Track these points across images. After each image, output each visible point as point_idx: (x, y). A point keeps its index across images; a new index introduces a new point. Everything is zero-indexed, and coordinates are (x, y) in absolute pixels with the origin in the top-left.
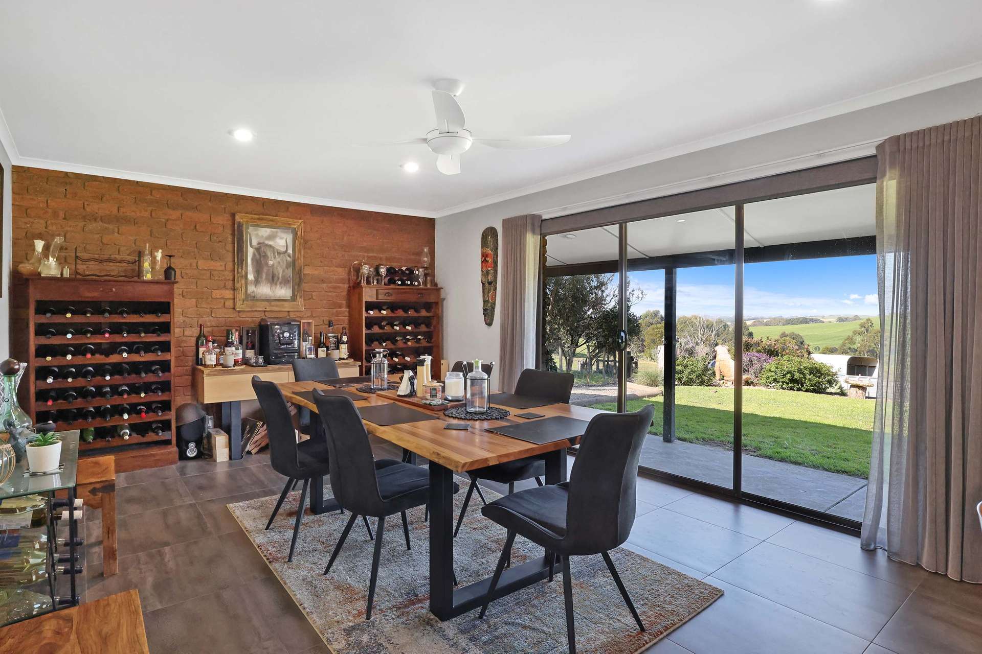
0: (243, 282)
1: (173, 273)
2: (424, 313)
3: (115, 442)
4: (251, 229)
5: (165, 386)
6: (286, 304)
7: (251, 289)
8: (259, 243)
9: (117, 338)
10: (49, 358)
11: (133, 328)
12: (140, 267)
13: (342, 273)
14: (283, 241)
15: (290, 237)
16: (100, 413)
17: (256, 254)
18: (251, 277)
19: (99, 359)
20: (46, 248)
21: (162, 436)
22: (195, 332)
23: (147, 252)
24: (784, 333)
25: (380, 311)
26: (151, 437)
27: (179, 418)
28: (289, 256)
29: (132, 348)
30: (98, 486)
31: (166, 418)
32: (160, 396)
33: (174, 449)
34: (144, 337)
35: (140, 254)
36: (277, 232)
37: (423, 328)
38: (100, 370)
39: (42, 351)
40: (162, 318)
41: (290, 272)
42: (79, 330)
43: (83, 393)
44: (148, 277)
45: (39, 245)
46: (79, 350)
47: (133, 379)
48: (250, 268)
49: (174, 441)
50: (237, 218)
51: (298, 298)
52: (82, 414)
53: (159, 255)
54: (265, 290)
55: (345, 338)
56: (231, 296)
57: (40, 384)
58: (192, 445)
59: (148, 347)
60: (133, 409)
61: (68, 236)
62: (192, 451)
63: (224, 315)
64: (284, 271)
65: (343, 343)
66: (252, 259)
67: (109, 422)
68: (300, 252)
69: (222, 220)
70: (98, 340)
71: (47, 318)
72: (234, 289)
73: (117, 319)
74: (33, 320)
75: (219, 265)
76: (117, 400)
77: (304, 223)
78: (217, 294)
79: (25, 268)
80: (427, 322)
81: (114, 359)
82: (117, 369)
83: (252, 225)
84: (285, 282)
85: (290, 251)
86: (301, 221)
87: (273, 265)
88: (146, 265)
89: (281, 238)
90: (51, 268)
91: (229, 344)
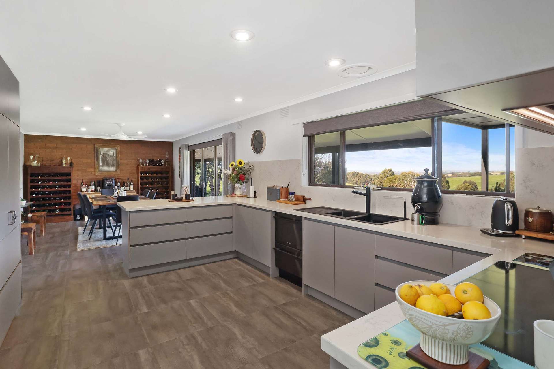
0: (98, 166)
1: (72, 164)
2: (164, 175)
3: (54, 214)
4: (101, 149)
5: (70, 198)
6: (113, 172)
7: (101, 168)
8: (103, 153)
9: (55, 184)
10: (34, 189)
11: (59, 181)
12: (62, 163)
13: (134, 162)
14: (112, 152)
15: (115, 151)
16: (50, 205)
17: (103, 157)
18: (101, 164)
19: (49, 189)
20: (34, 158)
21: (68, 212)
22: (80, 182)
23: (64, 158)
24: (466, 181)
25: (147, 175)
26: (65, 213)
27: (74, 208)
28: (115, 157)
29: (60, 186)
30: (39, 216)
31: (70, 207)
32: (68, 201)
33: (72, 217)
34: (62, 183)
35: (62, 158)
36: (110, 150)
37: (164, 180)
38: (50, 193)
39: (32, 187)
40: (69, 178)
41: (115, 162)
42: (44, 181)
43: (44, 199)
44: (64, 165)
45: (32, 157)
46: (43, 187)
47: (60, 195)
48: (100, 162)
49: (72, 214)
50: (96, 146)
51: (118, 171)
52: (44, 205)
53: (69, 159)
54: (106, 168)
55: (132, 183)
56: (94, 170)
57: (31, 196)
58: (78, 216)
59: (65, 186)
60: (60, 204)
61: (41, 154)
62: (78, 218)
63: (91, 176)
64: (112, 162)
65: (132, 185)
66: (101, 159)
67: (52, 208)
68: (118, 156)
69: (91, 147)
70: (48, 184)
71: (34, 178)
72: (95, 168)
73: (55, 178)
74: (29, 178)
75: (89, 161)
76: (54, 201)
77: (120, 146)
78: (89, 170)
79: (28, 164)
80: (166, 178)
81: (53, 189)
82: (55, 193)
83: (101, 148)
84: (113, 165)
85: (115, 155)
86: (119, 145)
87: (109, 160)
88: (64, 162)
89: (112, 151)
90: (35, 164)
91: (91, 185)
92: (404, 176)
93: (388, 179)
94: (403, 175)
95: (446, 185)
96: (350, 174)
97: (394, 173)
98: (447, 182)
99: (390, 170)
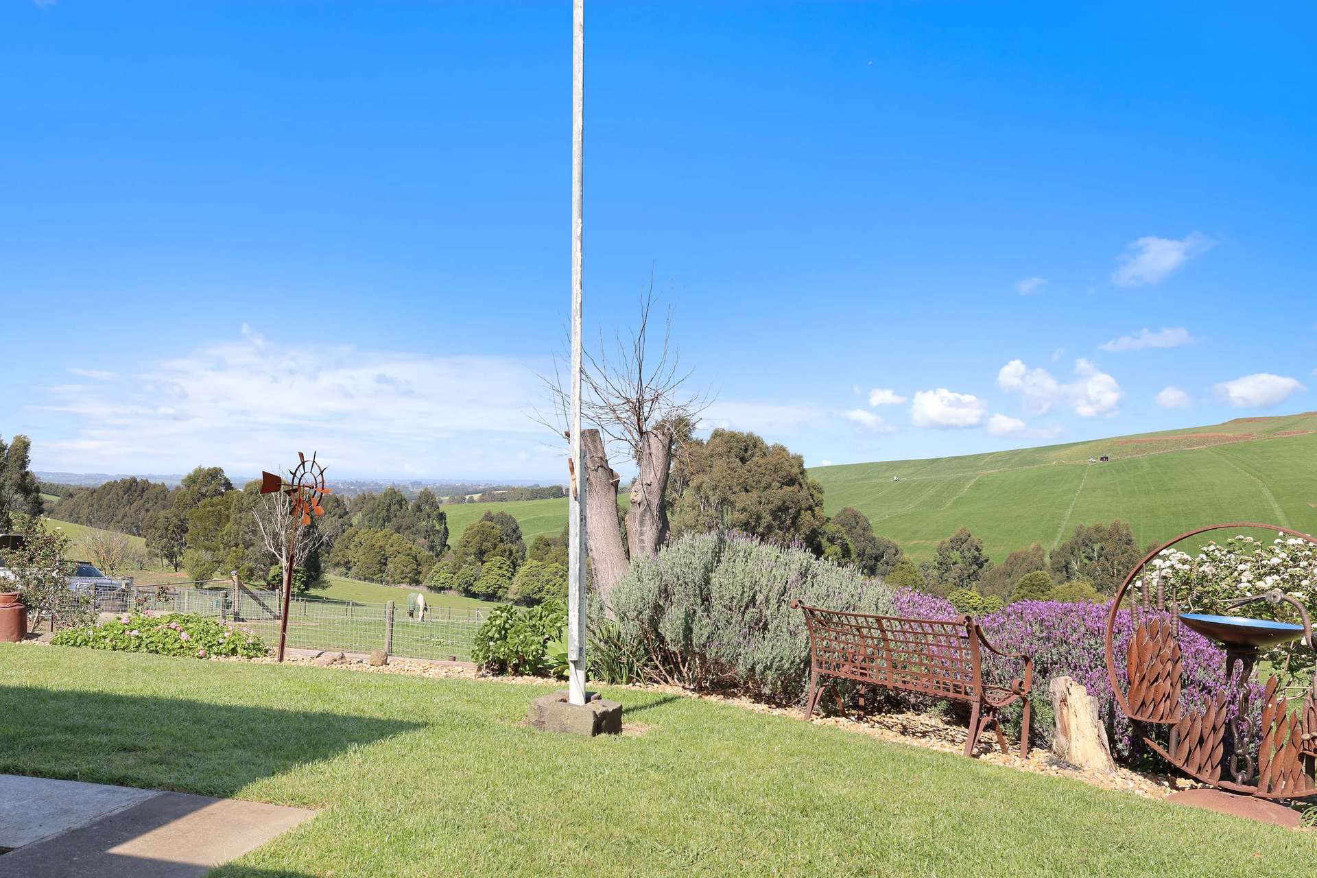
92: (253, 496)
93: (204, 506)
94: (252, 493)
95: (438, 528)
96: (114, 490)
97: (228, 485)
98: (442, 517)
99: (215, 474)
